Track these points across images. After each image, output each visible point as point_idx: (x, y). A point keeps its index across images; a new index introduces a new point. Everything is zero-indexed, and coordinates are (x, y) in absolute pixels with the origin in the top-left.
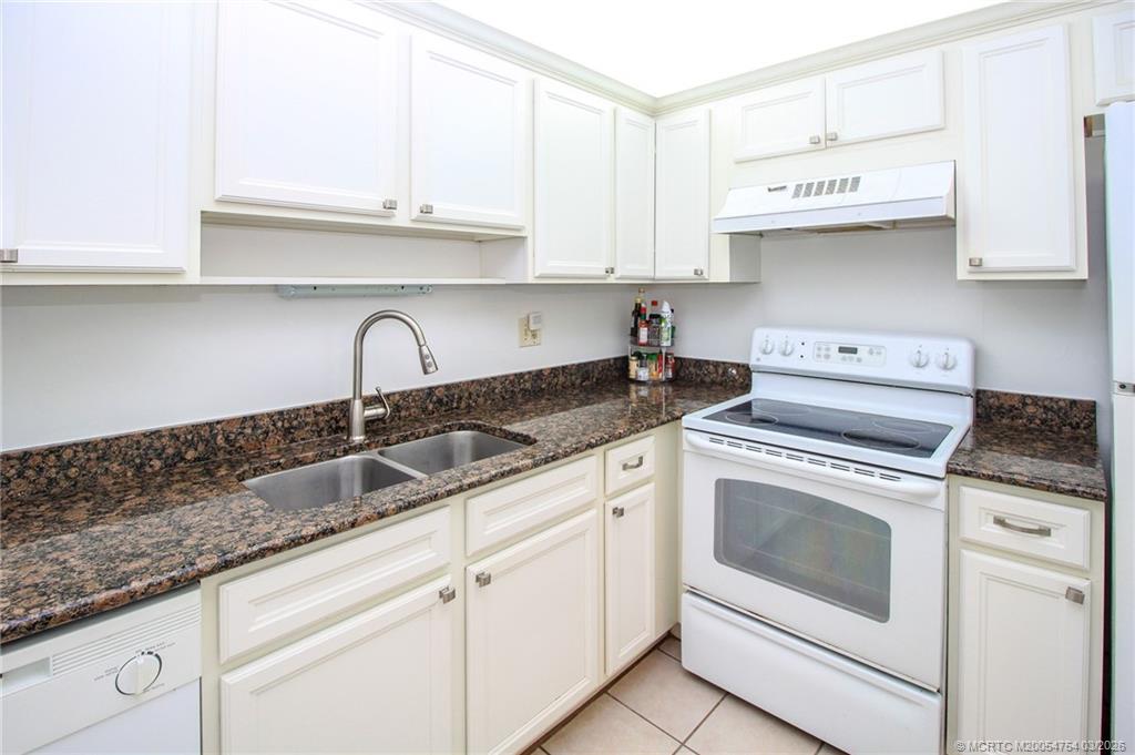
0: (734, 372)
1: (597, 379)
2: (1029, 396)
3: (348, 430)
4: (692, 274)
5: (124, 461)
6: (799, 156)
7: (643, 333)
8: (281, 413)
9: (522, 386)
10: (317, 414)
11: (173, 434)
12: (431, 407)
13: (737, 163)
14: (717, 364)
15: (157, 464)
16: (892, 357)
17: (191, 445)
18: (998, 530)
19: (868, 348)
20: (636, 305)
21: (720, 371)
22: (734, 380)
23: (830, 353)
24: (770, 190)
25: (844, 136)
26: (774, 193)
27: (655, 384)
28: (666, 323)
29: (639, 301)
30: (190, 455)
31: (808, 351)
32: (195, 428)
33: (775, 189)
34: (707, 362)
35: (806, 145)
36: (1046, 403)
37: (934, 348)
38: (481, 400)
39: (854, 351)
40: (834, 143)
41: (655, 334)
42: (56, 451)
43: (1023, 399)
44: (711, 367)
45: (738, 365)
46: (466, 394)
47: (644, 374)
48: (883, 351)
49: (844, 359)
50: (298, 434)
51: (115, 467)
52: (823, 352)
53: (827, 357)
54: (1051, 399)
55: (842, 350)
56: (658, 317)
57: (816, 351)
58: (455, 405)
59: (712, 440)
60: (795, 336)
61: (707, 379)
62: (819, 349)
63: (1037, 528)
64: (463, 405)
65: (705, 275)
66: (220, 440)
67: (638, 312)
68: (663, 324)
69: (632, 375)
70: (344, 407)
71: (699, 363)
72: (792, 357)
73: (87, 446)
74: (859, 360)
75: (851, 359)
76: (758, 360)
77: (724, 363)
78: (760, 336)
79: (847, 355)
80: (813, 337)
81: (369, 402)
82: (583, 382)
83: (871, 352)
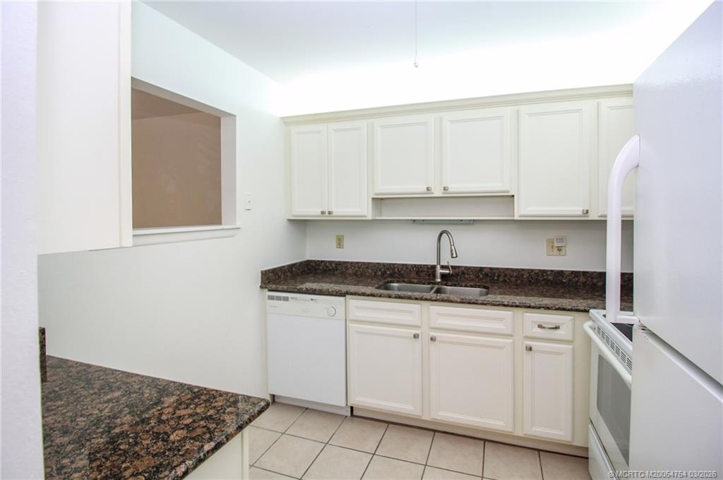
3: (434, 276)
5: (372, 270)
8: (415, 265)
9: (545, 277)
10: (428, 268)
11: (384, 265)
12: (481, 276)
15: (380, 273)
17: (388, 269)
30: (388, 272)
32: (390, 264)
38: (513, 279)
42: (358, 263)
46: (503, 274)
50: (421, 274)
51: (370, 271)
58: (496, 278)
64: (501, 279)
66: (396, 270)
70: (434, 267)
73: (364, 263)
81: (443, 267)
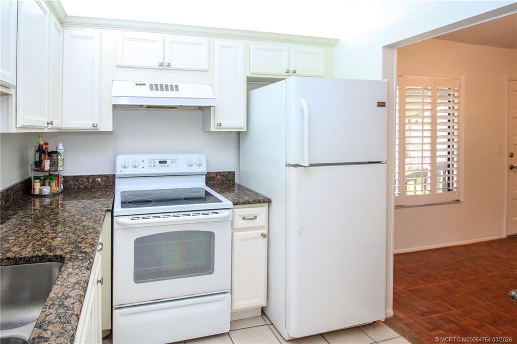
0: (99, 180)
1: (13, 200)
2: (218, 172)
4: (91, 126)
6: (149, 70)
7: (47, 164)
13: (117, 67)
14: (88, 177)
16: (180, 164)
18: (244, 222)
19: (170, 161)
20: (40, 145)
21: (91, 181)
22: (100, 184)
23: (155, 164)
24: (136, 84)
25: (173, 66)
26: (139, 86)
27: (54, 195)
28: (61, 157)
29: (42, 143)
31: (146, 164)
33: (139, 85)
34: (82, 177)
35: (156, 65)
36: (223, 174)
37: (195, 158)
39: (165, 162)
40: (168, 68)
41: (54, 164)
43: (217, 174)
44: (85, 179)
45: (102, 176)
47: (46, 190)
48: (176, 161)
49: (162, 166)
52: (152, 164)
53: (154, 166)
54: (224, 172)
55: (161, 162)
56: (56, 152)
57: (150, 164)
59: (133, 219)
60: (139, 158)
61: (82, 187)
62: (151, 163)
63: (253, 217)
65: (98, 127)
67: (41, 150)
68: (59, 157)
69: (37, 192)
71: (76, 178)
72: (139, 168)
74: (168, 166)
75: (165, 166)
76: (121, 171)
77: (93, 176)
78: (120, 159)
79: (163, 164)
80: (147, 157)
82: (6, 203)
83: (172, 162)
